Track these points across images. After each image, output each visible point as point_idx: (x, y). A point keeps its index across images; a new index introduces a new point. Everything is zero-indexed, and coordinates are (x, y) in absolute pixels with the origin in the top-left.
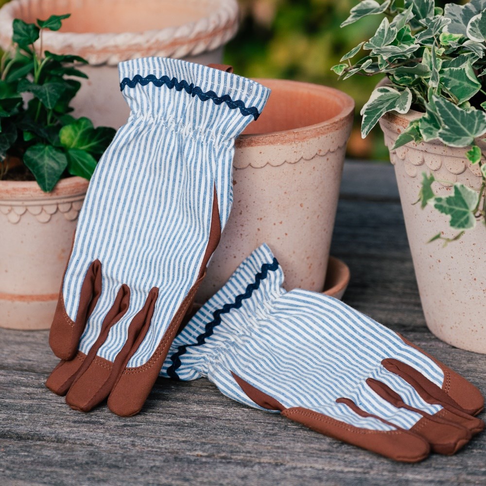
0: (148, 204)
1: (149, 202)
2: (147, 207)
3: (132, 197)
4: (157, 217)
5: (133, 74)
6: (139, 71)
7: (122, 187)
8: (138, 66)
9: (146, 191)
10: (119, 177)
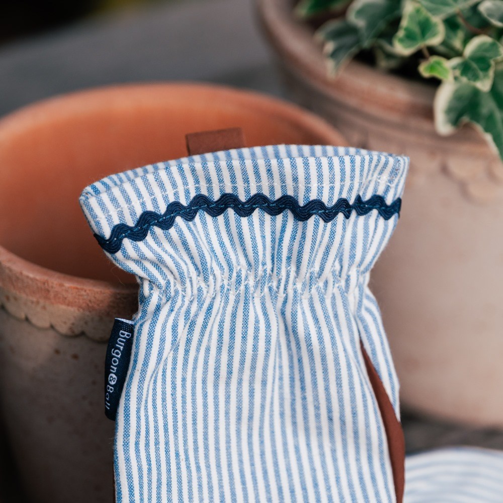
0: (228, 442)
1: (228, 436)
2: (228, 448)
3: (195, 442)
4: (252, 457)
5: (133, 213)
6: (143, 204)
7: (176, 431)
8: (139, 195)
9: (216, 420)
10: (165, 416)
